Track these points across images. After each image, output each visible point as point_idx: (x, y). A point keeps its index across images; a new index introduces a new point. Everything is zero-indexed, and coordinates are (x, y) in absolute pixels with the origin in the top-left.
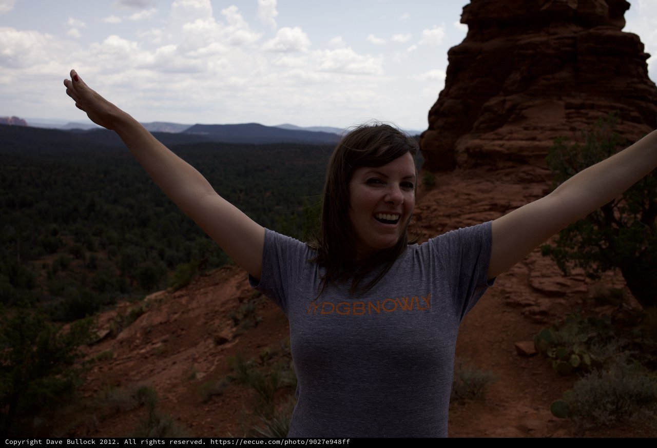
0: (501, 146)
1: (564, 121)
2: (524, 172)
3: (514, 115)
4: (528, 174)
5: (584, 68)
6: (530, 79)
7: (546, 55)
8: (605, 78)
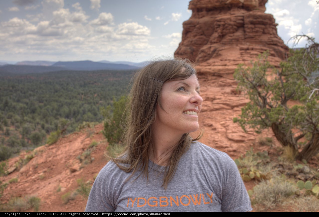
0: (210, 69)
1: (239, 56)
2: (221, 81)
3: (215, 54)
5: (248, 30)
6: (222, 36)
7: (230, 25)
8: (258, 36)
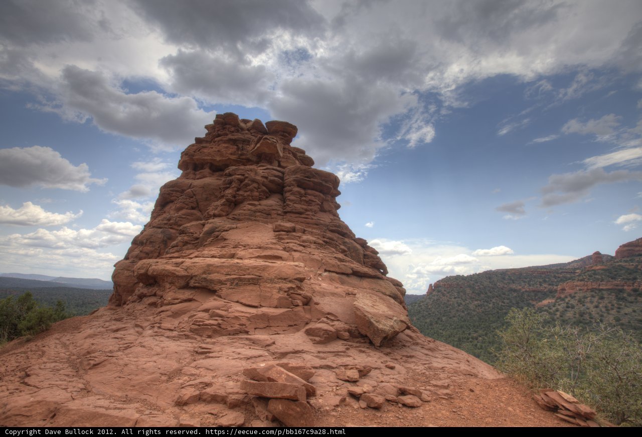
0: (177, 265)
1: (273, 240)
2: (206, 311)
3: (213, 237)
4: (214, 315)
5: (292, 197)
6: (234, 203)
7: (254, 181)
8: (311, 210)
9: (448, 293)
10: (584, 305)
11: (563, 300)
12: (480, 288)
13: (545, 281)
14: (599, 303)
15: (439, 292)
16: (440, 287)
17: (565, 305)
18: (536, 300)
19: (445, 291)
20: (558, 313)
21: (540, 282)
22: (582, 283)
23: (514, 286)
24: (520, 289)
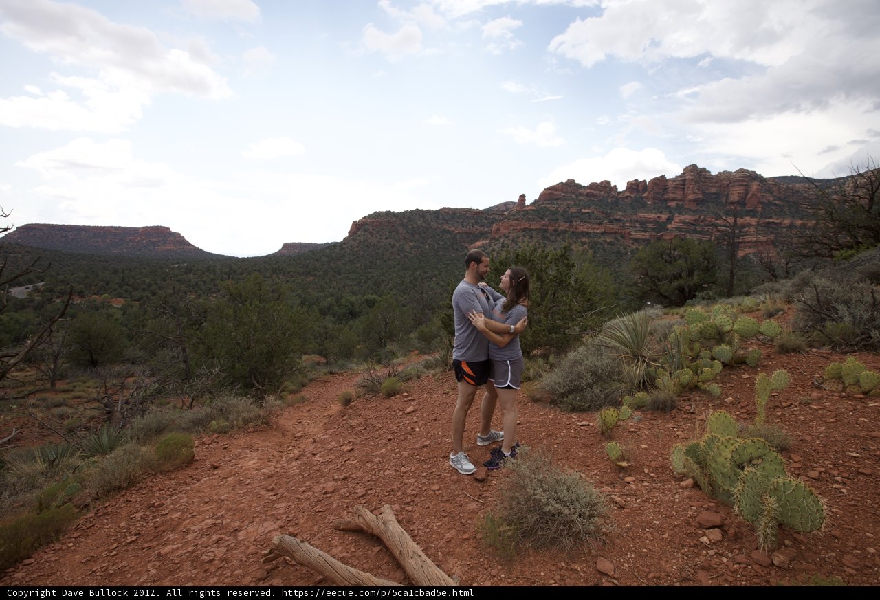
9: (378, 232)
10: (516, 245)
11: (498, 240)
12: (413, 228)
13: (477, 222)
14: (529, 242)
15: (365, 231)
16: (367, 224)
17: (500, 245)
18: (468, 242)
19: (373, 230)
20: (495, 253)
21: (472, 223)
22: (517, 222)
23: (447, 227)
24: (453, 231)
